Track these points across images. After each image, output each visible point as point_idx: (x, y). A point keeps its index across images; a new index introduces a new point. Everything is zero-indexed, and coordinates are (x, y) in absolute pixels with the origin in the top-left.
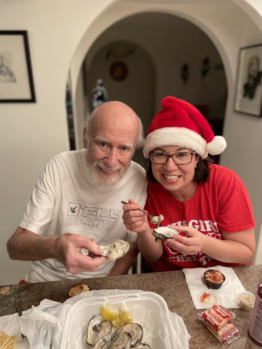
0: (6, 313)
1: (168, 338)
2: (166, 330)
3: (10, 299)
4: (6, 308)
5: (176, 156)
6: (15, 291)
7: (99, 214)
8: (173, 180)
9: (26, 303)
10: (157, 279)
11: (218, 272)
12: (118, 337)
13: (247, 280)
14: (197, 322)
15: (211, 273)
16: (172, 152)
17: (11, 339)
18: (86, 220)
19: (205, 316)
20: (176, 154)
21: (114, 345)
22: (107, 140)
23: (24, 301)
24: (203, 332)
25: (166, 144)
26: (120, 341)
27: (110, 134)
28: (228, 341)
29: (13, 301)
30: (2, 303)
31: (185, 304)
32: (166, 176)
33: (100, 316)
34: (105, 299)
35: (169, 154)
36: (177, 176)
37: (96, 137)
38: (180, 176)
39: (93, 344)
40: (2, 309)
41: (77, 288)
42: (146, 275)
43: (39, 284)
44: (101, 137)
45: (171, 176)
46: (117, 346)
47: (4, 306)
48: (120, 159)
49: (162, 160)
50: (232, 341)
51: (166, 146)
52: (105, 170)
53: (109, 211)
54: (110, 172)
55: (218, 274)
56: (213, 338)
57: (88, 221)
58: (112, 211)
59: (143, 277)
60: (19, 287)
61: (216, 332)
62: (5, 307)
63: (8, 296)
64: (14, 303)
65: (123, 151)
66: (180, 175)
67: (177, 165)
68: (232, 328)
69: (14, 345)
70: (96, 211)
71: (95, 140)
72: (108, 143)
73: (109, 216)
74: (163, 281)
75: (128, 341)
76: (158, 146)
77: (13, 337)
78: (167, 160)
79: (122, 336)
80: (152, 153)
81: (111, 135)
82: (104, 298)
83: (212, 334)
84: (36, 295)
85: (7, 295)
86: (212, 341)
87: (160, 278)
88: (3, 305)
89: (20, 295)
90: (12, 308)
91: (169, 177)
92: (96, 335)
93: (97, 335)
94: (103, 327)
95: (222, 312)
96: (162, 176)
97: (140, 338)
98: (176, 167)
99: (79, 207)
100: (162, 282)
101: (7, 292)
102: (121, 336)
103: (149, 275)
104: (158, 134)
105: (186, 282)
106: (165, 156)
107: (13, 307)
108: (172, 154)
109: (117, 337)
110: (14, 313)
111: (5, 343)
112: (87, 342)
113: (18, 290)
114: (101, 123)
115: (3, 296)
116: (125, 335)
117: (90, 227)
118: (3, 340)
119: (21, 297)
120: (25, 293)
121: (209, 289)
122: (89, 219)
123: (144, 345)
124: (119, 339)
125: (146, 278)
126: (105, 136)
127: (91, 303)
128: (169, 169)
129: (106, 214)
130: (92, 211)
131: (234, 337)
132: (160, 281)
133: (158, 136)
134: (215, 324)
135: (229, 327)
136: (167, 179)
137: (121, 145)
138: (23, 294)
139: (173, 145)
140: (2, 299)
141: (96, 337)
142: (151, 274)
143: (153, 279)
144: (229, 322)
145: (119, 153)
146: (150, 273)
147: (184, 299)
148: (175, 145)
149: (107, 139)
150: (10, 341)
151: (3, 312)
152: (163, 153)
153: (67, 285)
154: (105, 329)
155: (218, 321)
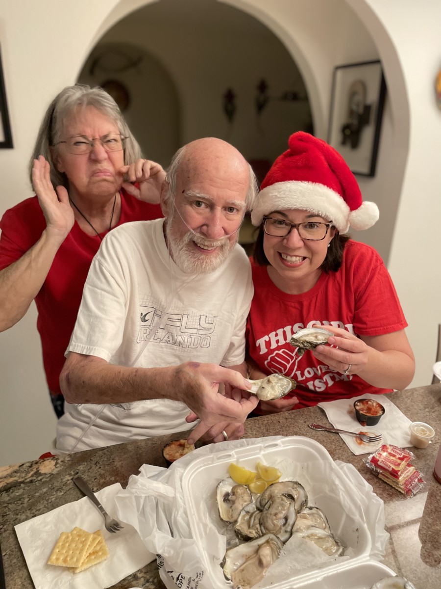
0: (65, 501)
1: (343, 494)
2: (337, 482)
3: (62, 479)
4: (62, 493)
5: (302, 226)
6: (65, 466)
7: (184, 324)
8: (295, 263)
9: (93, 480)
10: (285, 422)
11: (372, 401)
12: (273, 502)
13: (409, 409)
14: (363, 472)
15: (361, 404)
16: (298, 219)
17: (96, 536)
18: (164, 334)
19: (374, 461)
20: (304, 223)
21: (271, 514)
22: (206, 196)
23: (89, 479)
24: (376, 484)
25: (290, 206)
26: (278, 507)
27: (211, 185)
28: (413, 490)
29: (68, 480)
30: (50, 486)
31: (337, 451)
32: (284, 256)
33: (230, 480)
34: (233, 454)
35: (293, 222)
36: (301, 258)
37: (188, 192)
38: (304, 258)
39: (232, 521)
40: (55, 496)
41: (173, 446)
42: (267, 418)
43: (104, 450)
44: (197, 191)
45: (292, 256)
46: (276, 514)
47: (57, 490)
48: (226, 225)
49: (282, 231)
50: (418, 490)
51: (290, 210)
52: (202, 246)
53: (198, 318)
54: (210, 249)
55: (373, 404)
56: (390, 489)
57: (167, 336)
58: (203, 318)
59: (264, 421)
60: (69, 459)
61: (394, 480)
62: (59, 491)
63: (57, 474)
64: (72, 484)
65: (229, 213)
66: (305, 256)
67: (303, 240)
68: (415, 472)
69: (104, 544)
70: (180, 320)
71: (186, 198)
72: (207, 200)
73: (199, 327)
74: (296, 424)
75: (290, 506)
76: (278, 208)
77: (97, 533)
78: (290, 232)
79: (280, 500)
80: (266, 218)
81: (212, 187)
82: (231, 453)
83: (388, 484)
84: (105, 467)
85: (53, 473)
86: (391, 493)
87: (290, 420)
88: (54, 488)
89: (77, 471)
90: (72, 492)
91: (289, 258)
92: (231, 507)
93: (233, 508)
94: (239, 495)
95: (396, 452)
96: (277, 255)
97: (304, 499)
98: (301, 244)
99: (153, 312)
100: (293, 424)
101: (53, 469)
102: (278, 501)
103: (272, 418)
104: (280, 190)
105: (328, 421)
106: (286, 224)
107: (74, 490)
108: (297, 222)
109: (271, 502)
110: (78, 498)
111: (89, 543)
112: (222, 520)
113: (70, 463)
114: (195, 169)
115: (47, 476)
116: (284, 497)
117: (169, 345)
118: (84, 539)
119: (79, 472)
120: (84, 466)
121: (364, 426)
122: (168, 332)
123: (311, 508)
124: (275, 505)
125: (269, 421)
126: (202, 189)
127: (212, 463)
128: (291, 246)
129: (194, 323)
130: (175, 320)
131: (419, 484)
132: (291, 424)
133: (279, 192)
134: (393, 469)
135: (410, 471)
136: (286, 260)
137: (229, 203)
138: (81, 468)
139: (300, 208)
140: (48, 479)
141: (232, 511)
142: (275, 416)
143: (279, 422)
144: (409, 465)
145: (224, 217)
146: (272, 415)
147: (334, 443)
148: (304, 209)
149: (207, 194)
150: (94, 539)
151: (60, 500)
152: (284, 221)
153: (150, 445)
154: (243, 497)
155: (395, 465)
